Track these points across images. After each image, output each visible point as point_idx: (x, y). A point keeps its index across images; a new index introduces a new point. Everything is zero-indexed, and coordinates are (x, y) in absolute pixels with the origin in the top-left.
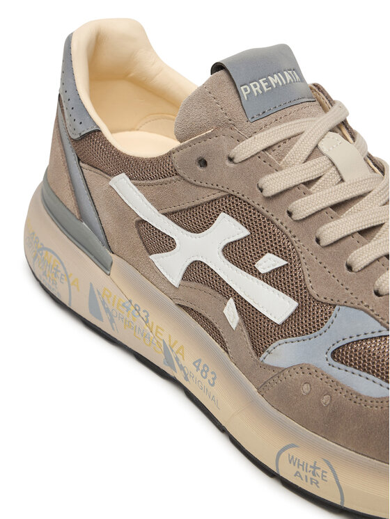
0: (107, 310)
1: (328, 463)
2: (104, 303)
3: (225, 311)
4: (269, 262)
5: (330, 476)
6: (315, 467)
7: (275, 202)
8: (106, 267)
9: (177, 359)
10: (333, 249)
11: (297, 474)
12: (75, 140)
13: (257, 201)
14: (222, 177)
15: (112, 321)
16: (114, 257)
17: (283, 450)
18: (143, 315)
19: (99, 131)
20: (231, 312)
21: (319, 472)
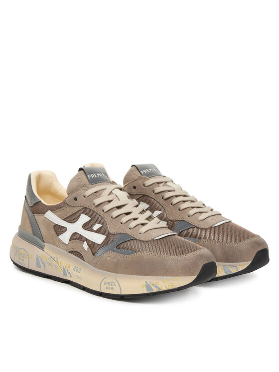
0: (43, 263)
1: (116, 279)
2: (41, 260)
3: (83, 246)
4: (97, 226)
5: (117, 284)
6: (112, 282)
7: (98, 207)
8: (42, 248)
9: (68, 271)
10: (117, 219)
11: (107, 288)
12: (32, 207)
13: (93, 208)
14: (82, 202)
15: (44, 266)
16: (45, 244)
17: (102, 281)
18: (56, 260)
19: (40, 202)
20: (85, 246)
21: (113, 284)
